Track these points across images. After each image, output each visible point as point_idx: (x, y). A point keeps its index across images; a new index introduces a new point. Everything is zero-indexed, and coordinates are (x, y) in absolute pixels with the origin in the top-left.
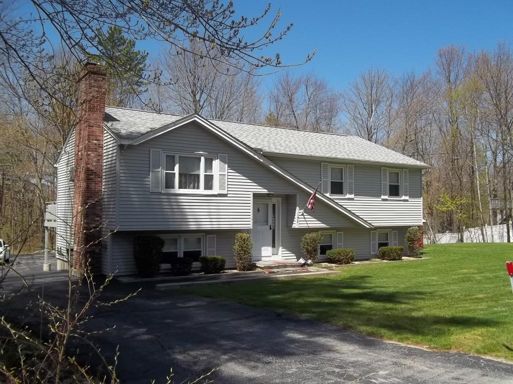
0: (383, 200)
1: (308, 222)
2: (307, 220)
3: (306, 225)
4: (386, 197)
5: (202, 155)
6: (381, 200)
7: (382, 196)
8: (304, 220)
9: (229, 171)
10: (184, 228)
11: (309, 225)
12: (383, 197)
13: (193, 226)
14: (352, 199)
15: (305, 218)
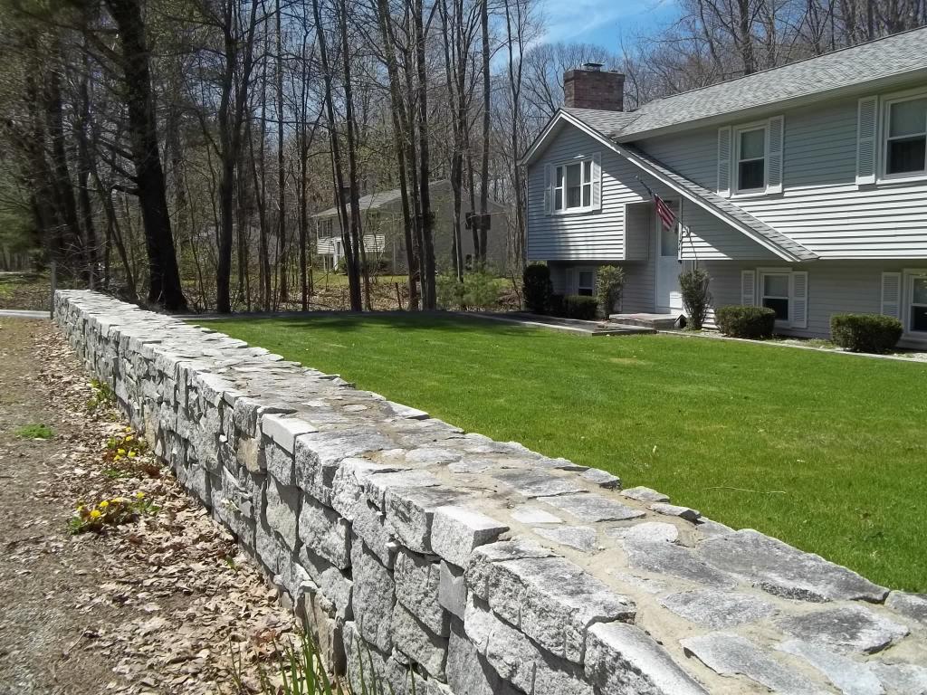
0: (863, 188)
1: (696, 250)
2: (694, 245)
3: (693, 255)
4: (870, 179)
5: (580, 160)
6: (857, 188)
7: (857, 178)
8: (690, 245)
9: (604, 175)
10: (566, 258)
11: (698, 255)
12: (861, 180)
13: (573, 257)
14: (780, 196)
15: (691, 242)
